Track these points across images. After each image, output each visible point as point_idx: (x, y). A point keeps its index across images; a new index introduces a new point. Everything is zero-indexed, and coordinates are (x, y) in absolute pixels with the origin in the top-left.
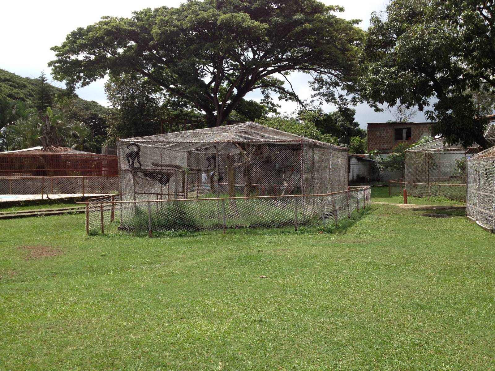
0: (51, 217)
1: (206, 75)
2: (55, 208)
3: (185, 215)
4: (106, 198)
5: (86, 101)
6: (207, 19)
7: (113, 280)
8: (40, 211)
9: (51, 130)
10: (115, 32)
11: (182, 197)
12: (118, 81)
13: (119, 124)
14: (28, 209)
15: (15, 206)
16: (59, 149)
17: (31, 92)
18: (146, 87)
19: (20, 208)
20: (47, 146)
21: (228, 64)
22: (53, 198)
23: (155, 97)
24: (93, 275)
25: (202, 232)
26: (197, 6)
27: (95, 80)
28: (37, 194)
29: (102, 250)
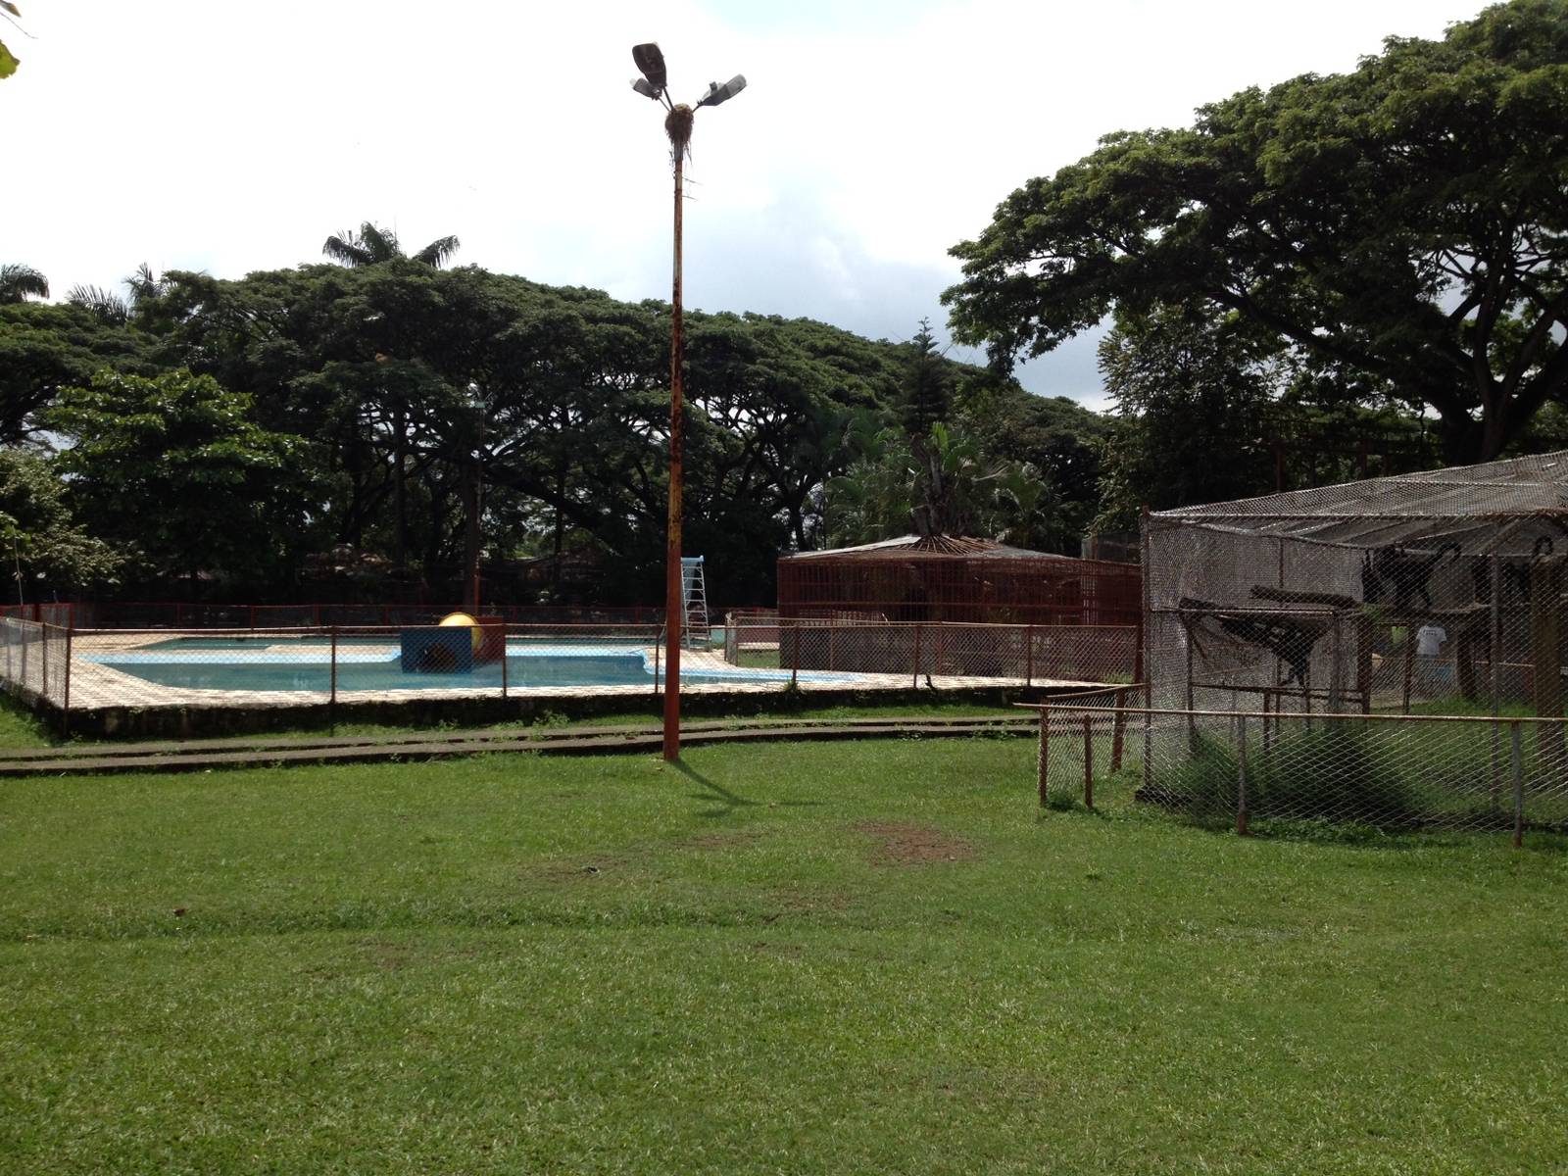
0: (937, 741)
1: (1445, 287)
2: (948, 717)
3: (1368, 769)
4: (1099, 695)
5: (1041, 400)
6: (1457, 97)
7: (1127, 962)
8: (909, 724)
9: (943, 487)
10: (1142, 178)
11: (1357, 706)
12: (1141, 330)
13: (1136, 465)
14: (873, 715)
15: (845, 705)
16: (962, 544)
17: (892, 380)
18: (1230, 341)
19: (855, 710)
20: (929, 537)
21: (1530, 240)
22: (943, 688)
23: (1259, 373)
24: (1066, 936)
25: (1430, 833)
26: (1423, 59)
27: (1074, 334)
28: (901, 672)
29: (1089, 860)
